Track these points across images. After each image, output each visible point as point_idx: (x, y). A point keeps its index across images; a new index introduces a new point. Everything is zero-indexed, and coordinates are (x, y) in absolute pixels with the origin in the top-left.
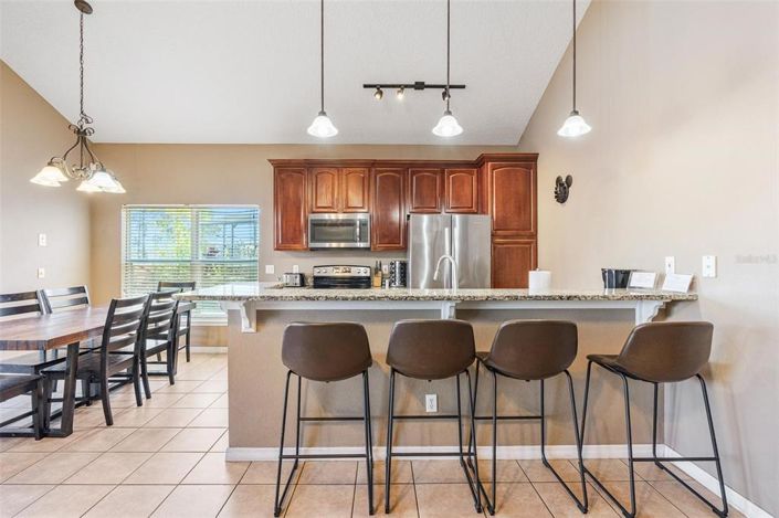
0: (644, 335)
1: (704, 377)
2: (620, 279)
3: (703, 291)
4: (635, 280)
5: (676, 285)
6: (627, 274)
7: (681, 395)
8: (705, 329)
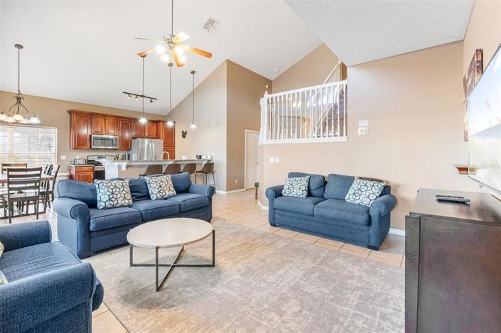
0: (206, 165)
1: (213, 173)
2: (200, 157)
3: (213, 159)
4: (203, 157)
5: (209, 158)
6: (201, 156)
7: (210, 176)
8: (213, 164)
